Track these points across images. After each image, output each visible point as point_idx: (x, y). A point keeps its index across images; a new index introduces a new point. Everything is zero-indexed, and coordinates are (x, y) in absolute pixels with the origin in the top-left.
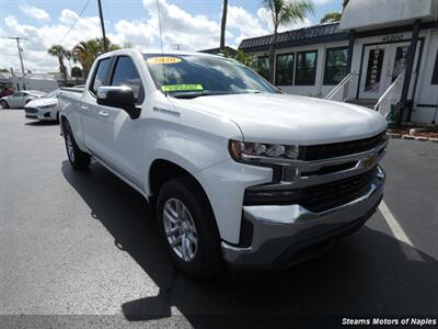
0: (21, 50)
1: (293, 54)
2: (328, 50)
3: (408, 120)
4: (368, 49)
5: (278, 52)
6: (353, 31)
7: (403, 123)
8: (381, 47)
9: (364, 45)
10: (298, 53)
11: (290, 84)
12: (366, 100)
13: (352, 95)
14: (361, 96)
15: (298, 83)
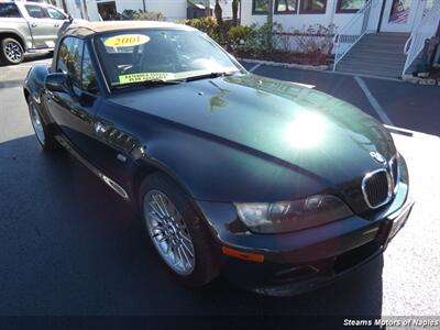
11: (294, 12)
12: (389, 35)
13: (372, 27)
14: (382, 30)
15: (302, 12)
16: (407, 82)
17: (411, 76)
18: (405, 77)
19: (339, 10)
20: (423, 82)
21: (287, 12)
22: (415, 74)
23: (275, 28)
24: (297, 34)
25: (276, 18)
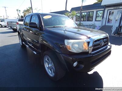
0: (6, 11)
1: (86, 12)
2: (97, 11)
3: (120, 32)
4: (109, 11)
5: (82, 12)
6: (105, 5)
7: (119, 32)
8: (113, 10)
9: (108, 10)
10: (88, 12)
11: (86, 21)
12: (108, 26)
13: (104, 24)
14: (106, 25)
15: (87, 21)
16: (113, 36)
19: (96, 21)
20: (116, 36)
21: (83, 21)
22: (115, 34)
23: (81, 24)
24: (87, 25)
25: (81, 22)
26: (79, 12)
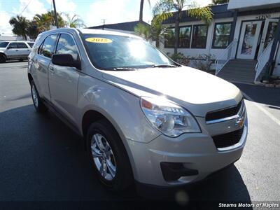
2: (216, 24)
4: (245, 24)
5: (180, 25)
6: (237, 10)
8: (254, 23)
9: (243, 21)
10: (194, 26)
11: (189, 47)
12: (242, 60)
13: (233, 56)
14: (238, 57)
15: (193, 47)
16: (258, 86)
17: (260, 82)
18: (257, 83)
19: (213, 47)
20: (267, 85)
22: (262, 82)
24: (193, 59)
25: (179, 50)
26: (174, 25)
